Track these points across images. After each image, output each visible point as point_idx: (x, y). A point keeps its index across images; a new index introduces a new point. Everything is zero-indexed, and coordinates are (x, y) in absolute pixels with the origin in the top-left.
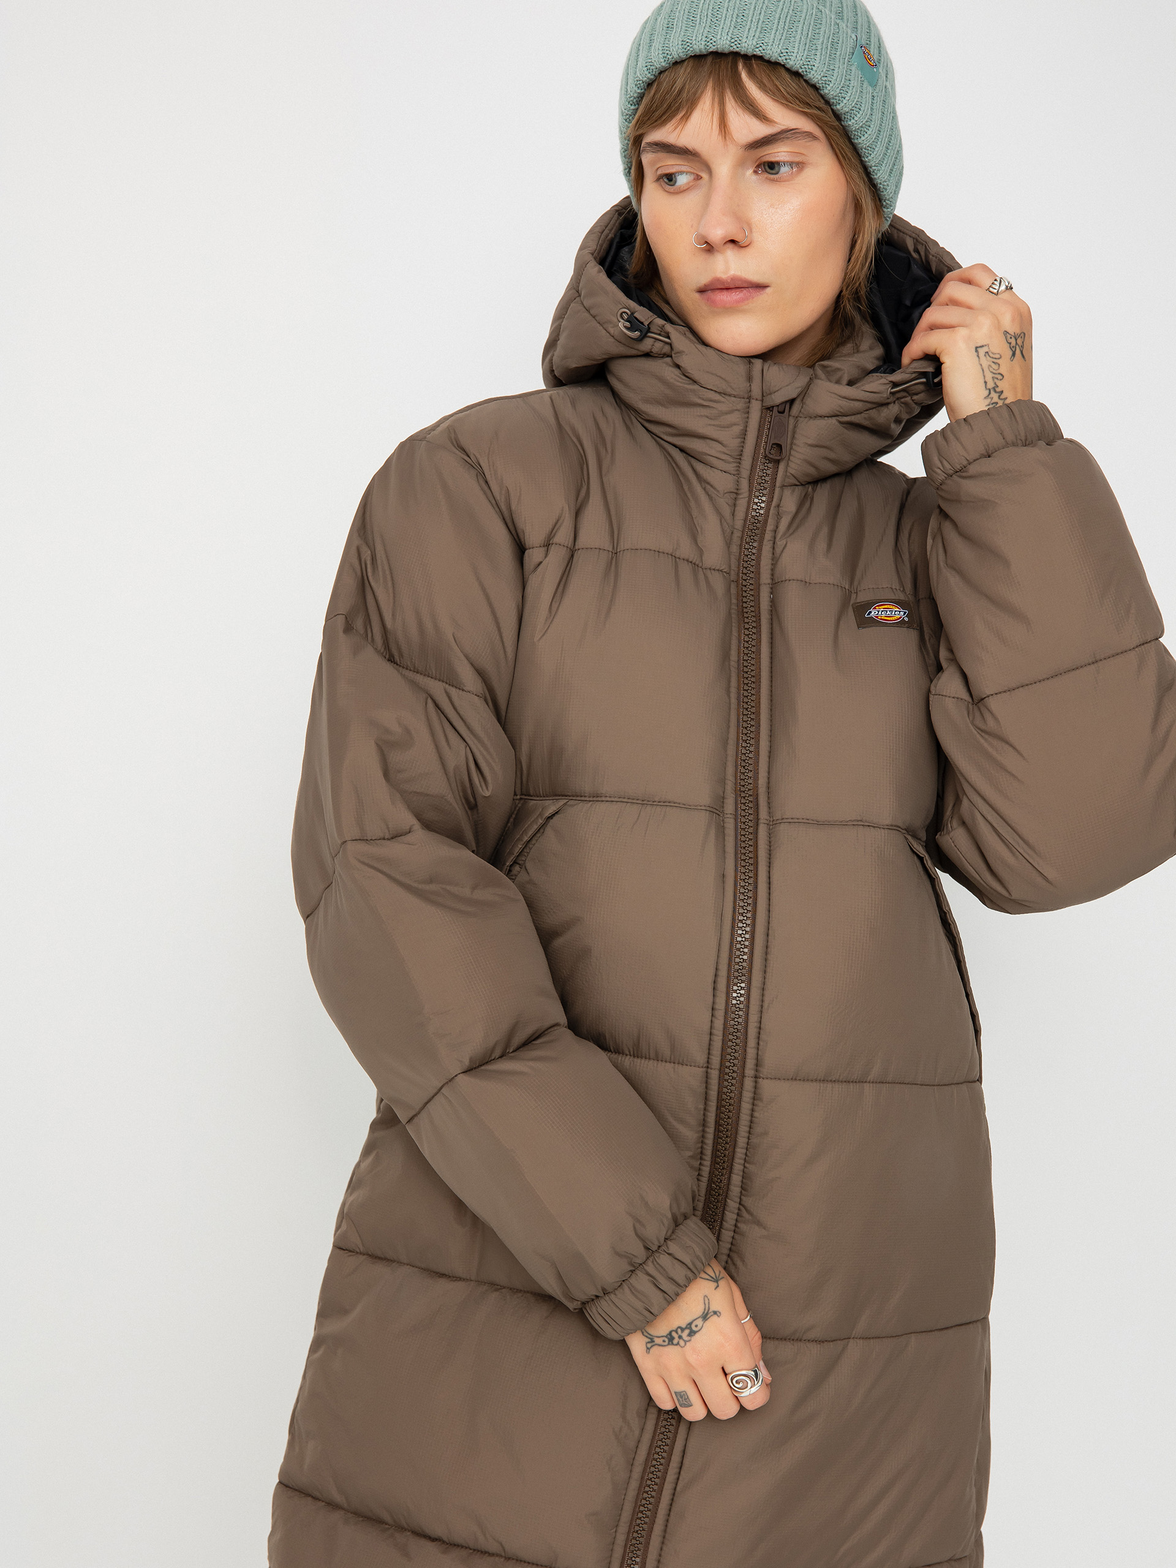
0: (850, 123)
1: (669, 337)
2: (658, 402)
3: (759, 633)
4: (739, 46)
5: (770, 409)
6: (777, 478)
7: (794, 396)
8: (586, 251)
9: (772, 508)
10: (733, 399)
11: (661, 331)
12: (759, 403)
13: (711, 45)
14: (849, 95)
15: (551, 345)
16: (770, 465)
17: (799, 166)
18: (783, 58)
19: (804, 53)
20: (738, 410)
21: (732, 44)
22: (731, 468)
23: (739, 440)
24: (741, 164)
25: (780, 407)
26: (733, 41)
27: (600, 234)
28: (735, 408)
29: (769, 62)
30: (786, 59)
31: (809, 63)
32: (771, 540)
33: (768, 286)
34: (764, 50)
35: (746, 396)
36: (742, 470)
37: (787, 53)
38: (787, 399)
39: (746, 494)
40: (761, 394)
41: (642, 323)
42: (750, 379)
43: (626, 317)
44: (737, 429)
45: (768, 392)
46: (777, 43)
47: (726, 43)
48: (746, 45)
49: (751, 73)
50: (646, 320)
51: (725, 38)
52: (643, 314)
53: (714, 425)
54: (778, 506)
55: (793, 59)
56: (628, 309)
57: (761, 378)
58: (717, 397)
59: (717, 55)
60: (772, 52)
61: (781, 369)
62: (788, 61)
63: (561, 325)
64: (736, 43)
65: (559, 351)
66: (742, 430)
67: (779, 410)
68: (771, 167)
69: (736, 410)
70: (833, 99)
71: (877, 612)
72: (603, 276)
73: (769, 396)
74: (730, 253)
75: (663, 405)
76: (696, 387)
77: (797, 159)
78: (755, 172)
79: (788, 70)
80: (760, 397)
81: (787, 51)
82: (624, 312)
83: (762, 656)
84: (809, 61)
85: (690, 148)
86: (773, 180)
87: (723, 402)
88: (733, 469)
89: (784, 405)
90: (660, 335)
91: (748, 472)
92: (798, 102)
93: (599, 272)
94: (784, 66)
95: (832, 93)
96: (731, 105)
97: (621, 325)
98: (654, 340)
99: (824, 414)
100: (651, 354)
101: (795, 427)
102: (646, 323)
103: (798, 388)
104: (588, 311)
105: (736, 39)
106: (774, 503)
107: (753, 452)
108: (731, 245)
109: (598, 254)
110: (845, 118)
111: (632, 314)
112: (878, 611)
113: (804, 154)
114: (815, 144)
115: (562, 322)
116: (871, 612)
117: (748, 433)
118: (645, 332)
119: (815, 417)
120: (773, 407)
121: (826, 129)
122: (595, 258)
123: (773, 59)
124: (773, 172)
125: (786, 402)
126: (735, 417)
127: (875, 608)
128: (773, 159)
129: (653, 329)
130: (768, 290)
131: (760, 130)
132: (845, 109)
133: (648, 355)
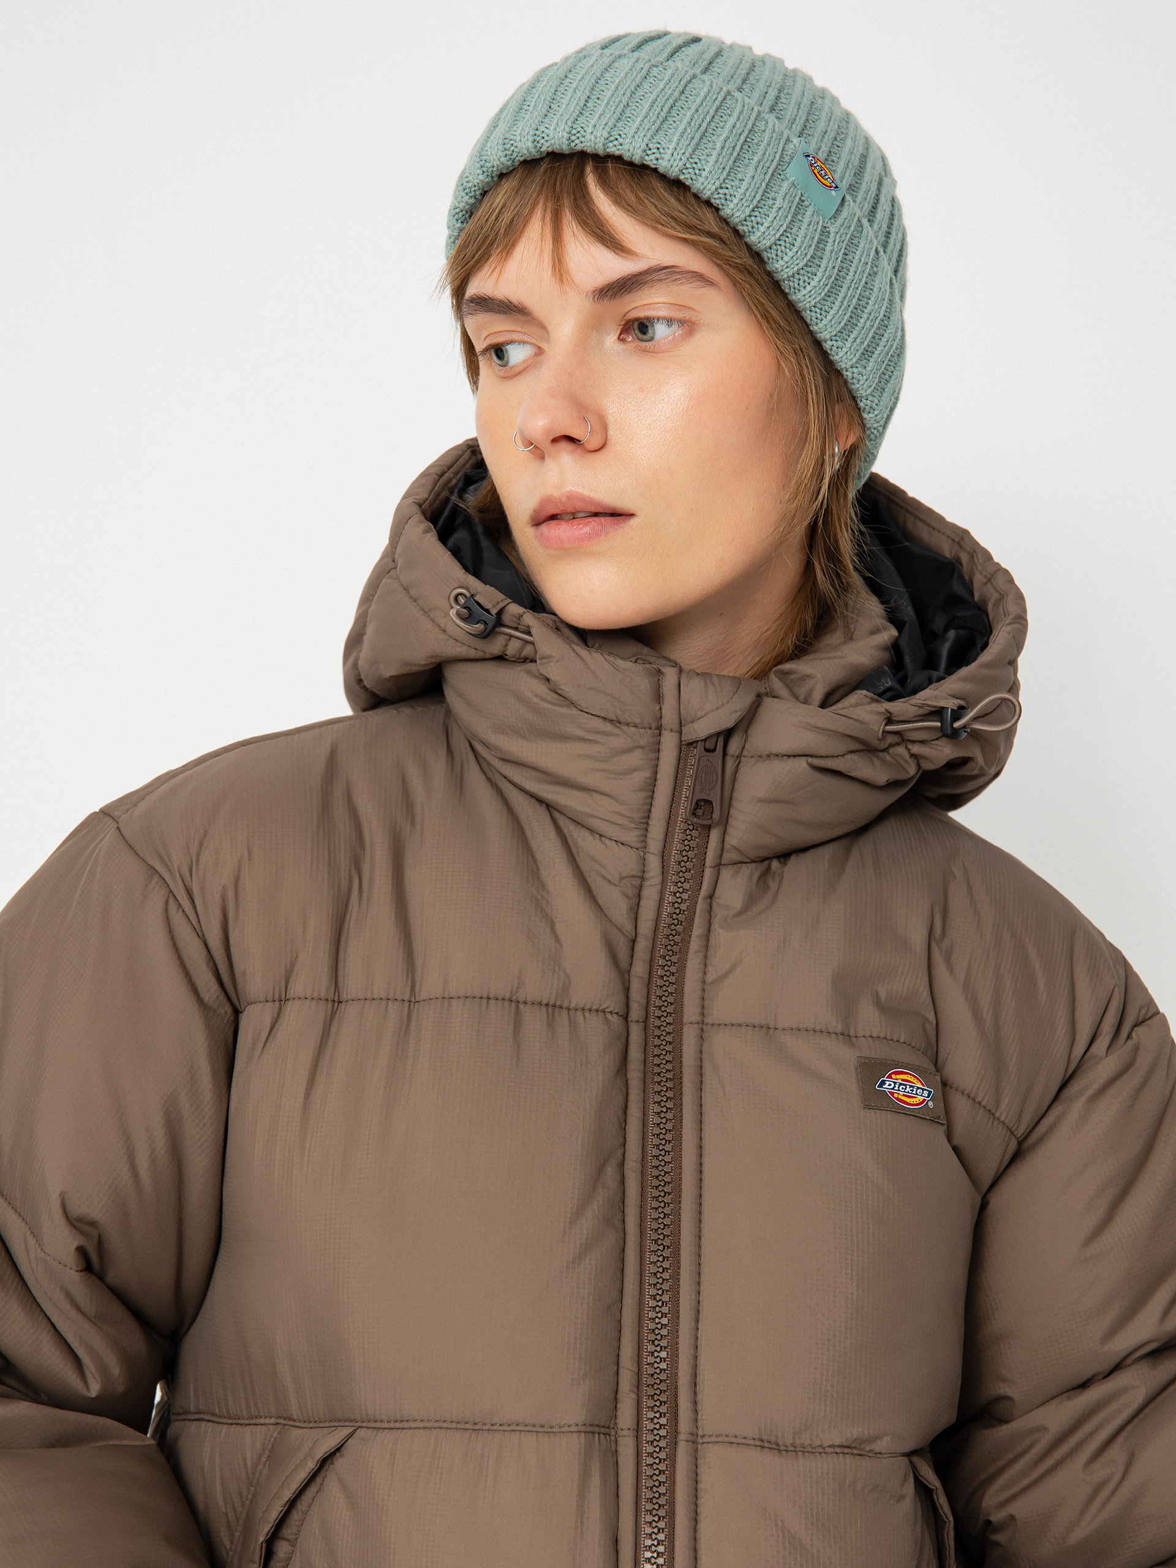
0: (777, 266)
1: (529, 633)
2: (516, 732)
3: (679, 1107)
4: (583, 139)
5: (692, 744)
6: (708, 853)
7: (729, 724)
8: (410, 500)
9: (700, 901)
10: (633, 729)
11: (519, 624)
12: (675, 736)
13: (542, 141)
14: (770, 219)
15: (354, 642)
16: (695, 833)
17: (688, 326)
18: (652, 157)
19: (686, 149)
20: (642, 747)
21: (573, 138)
22: (632, 837)
23: (644, 794)
24: (593, 326)
25: (707, 742)
26: (574, 132)
27: (437, 477)
28: (637, 744)
29: (631, 164)
30: (657, 159)
31: (694, 165)
32: (699, 952)
33: (632, 515)
34: (621, 145)
35: (654, 726)
36: (650, 841)
37: (658, 148)
38: (718, 730)
39: (658, 880)
40: (677, 721)
41: (487, 611)
42: (658, 697)
43: (462, 600)
44: (641, 777)
45: (689, 719)
46: (642, 134)
47: (563, 137)
48: (593, 138)
49: (604, 182)
50: (494, 606)
51: (562, 128)
52: (489, 596)
53: (603, 771)
54: (711, 897)
55: (667, 157)
56: (468, 589)
57: (677, 696)
58: (608, 727)
59: (555, 157)
60: (632, 147)
61: (708, 682)
62: (660, 161)
63: (367, 612)
64: (578, 135)
65: (365, 651)
66: (649, 778)
67: (707, 747)
68: (641, 327)
69: (638, 747)
70: (743, 225)
71: (893, 1085)
72: (431, 539)
73: (691, 725)
74: (566, 457)
75: (524, 737)
76: (574, 711)
77: (679, 315)
78: (620, 339)
79: (663, 177)
80: (676, 727)
81: (659, 146)
82: (461, 594)
83: (685, 1146)
84: (696, 163)
85: (514, 300)
86: (645, 351)
87: (617, 735)
88: (636, 839)
89: (714, 739)
90: (516, 629)
91: (660, 844)
92: (673, 224)
93: (426, 532)
94: (655, 170)
95: (738, 214)
96: (571, 228)
97: (453, 613)
98: (507, 637)
99: (783, 752)
100: (506, 657)
101: (736, 772)
102: (494, 611)
103: (736, 711)
104: (406, 590)
105: (579, 129)
106: (704, 892)
107: (668, 811)
108: (564, 445)
109: (430, 506)
110: (768, 257)
111: (472, 596)
112: (895, 1083)
113: (693, 309)
114: (710, 293)
115: (370, 607)
116: (883, 1083)
117: (659, 783)
118: (494, 625)
119: (768, 756)
120: (697, 741)
121: (731, 271)
122: (424, 512)
123: (637, 159)
124: (645, 337)
125: (718, 734)
126: (636, 758)
127: (890, 1077)
128: (641, 314)
129: (506, 619)
130: (633, 522)
131: (615, 267)
132: (764, 242)
133: (500, 658)
